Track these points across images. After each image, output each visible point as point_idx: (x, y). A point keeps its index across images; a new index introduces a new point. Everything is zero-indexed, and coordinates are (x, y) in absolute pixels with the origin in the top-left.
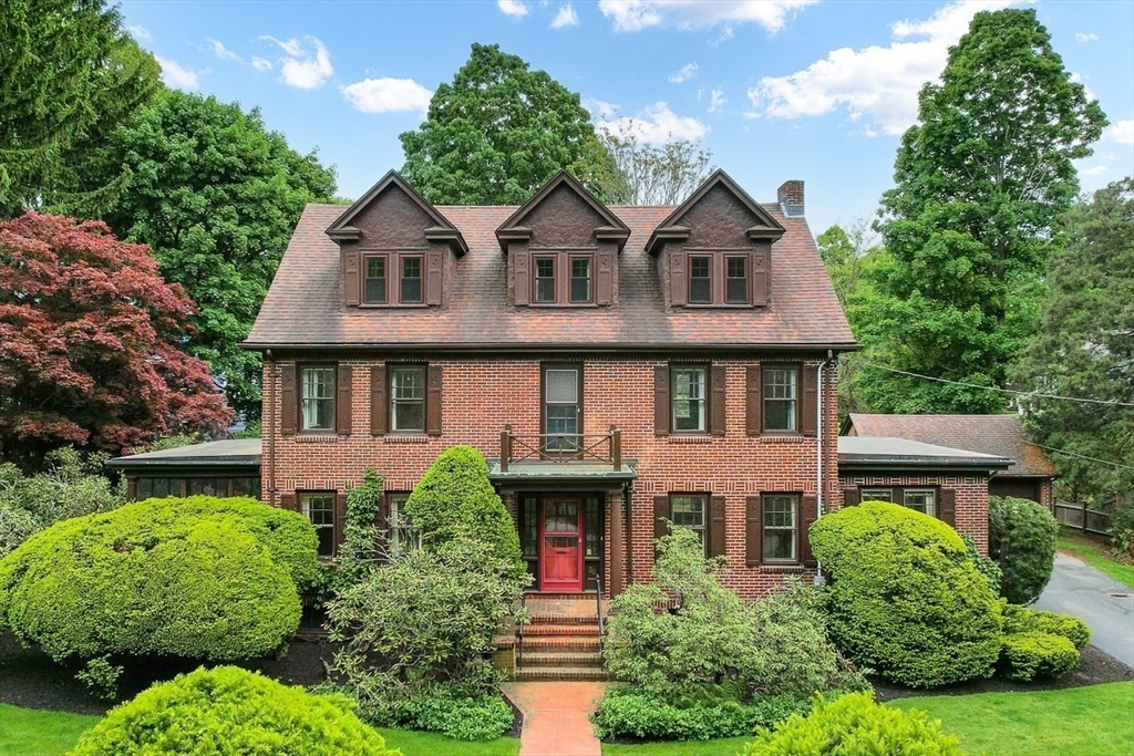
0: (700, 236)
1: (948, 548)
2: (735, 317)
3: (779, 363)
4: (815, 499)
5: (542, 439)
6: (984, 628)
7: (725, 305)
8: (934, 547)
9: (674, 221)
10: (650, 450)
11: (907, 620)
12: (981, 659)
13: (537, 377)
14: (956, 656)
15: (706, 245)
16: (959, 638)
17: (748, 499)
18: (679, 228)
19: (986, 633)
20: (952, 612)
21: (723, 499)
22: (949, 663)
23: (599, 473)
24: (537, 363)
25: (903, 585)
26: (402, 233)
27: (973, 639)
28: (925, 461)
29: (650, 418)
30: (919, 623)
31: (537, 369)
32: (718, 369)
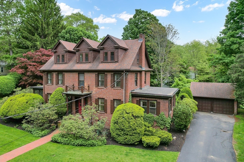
0: (106, 48)
1: (134, 115)
2: (111, 64)
3: (117, 73)
4: (123, 101)
5: (79, 87)
6: (134, 133)
7: (110, 62)
8: (131, 114)
9: (100, 45)
10: (95, 90)
11: (117, 129)
12: (133, 140)
13: (78, 75)
14: (126, 138)
15: (107, 50)
16: (127, 135)
17: (111, 100)
18: (102, 47)
19: (134, 135)
20: (127, 129)
21: (106, 100)
22: (125, 140)
23: (78, 93)
24: (77, 73)
25: (119, 121)
26: (62, 51)
27: (131, 135)
28: (151, 95)
29: (94, 84)
30: (120, 130)
31: (77, 74)
32: (106, 74)
